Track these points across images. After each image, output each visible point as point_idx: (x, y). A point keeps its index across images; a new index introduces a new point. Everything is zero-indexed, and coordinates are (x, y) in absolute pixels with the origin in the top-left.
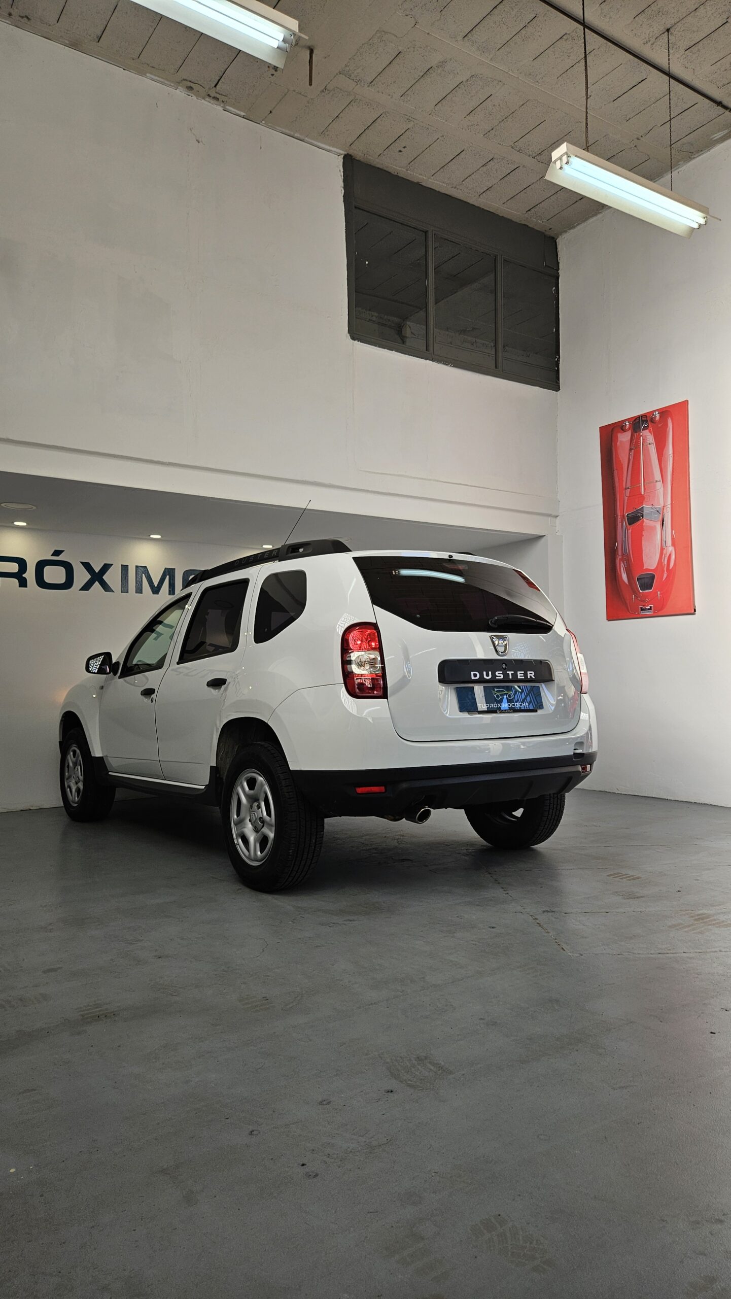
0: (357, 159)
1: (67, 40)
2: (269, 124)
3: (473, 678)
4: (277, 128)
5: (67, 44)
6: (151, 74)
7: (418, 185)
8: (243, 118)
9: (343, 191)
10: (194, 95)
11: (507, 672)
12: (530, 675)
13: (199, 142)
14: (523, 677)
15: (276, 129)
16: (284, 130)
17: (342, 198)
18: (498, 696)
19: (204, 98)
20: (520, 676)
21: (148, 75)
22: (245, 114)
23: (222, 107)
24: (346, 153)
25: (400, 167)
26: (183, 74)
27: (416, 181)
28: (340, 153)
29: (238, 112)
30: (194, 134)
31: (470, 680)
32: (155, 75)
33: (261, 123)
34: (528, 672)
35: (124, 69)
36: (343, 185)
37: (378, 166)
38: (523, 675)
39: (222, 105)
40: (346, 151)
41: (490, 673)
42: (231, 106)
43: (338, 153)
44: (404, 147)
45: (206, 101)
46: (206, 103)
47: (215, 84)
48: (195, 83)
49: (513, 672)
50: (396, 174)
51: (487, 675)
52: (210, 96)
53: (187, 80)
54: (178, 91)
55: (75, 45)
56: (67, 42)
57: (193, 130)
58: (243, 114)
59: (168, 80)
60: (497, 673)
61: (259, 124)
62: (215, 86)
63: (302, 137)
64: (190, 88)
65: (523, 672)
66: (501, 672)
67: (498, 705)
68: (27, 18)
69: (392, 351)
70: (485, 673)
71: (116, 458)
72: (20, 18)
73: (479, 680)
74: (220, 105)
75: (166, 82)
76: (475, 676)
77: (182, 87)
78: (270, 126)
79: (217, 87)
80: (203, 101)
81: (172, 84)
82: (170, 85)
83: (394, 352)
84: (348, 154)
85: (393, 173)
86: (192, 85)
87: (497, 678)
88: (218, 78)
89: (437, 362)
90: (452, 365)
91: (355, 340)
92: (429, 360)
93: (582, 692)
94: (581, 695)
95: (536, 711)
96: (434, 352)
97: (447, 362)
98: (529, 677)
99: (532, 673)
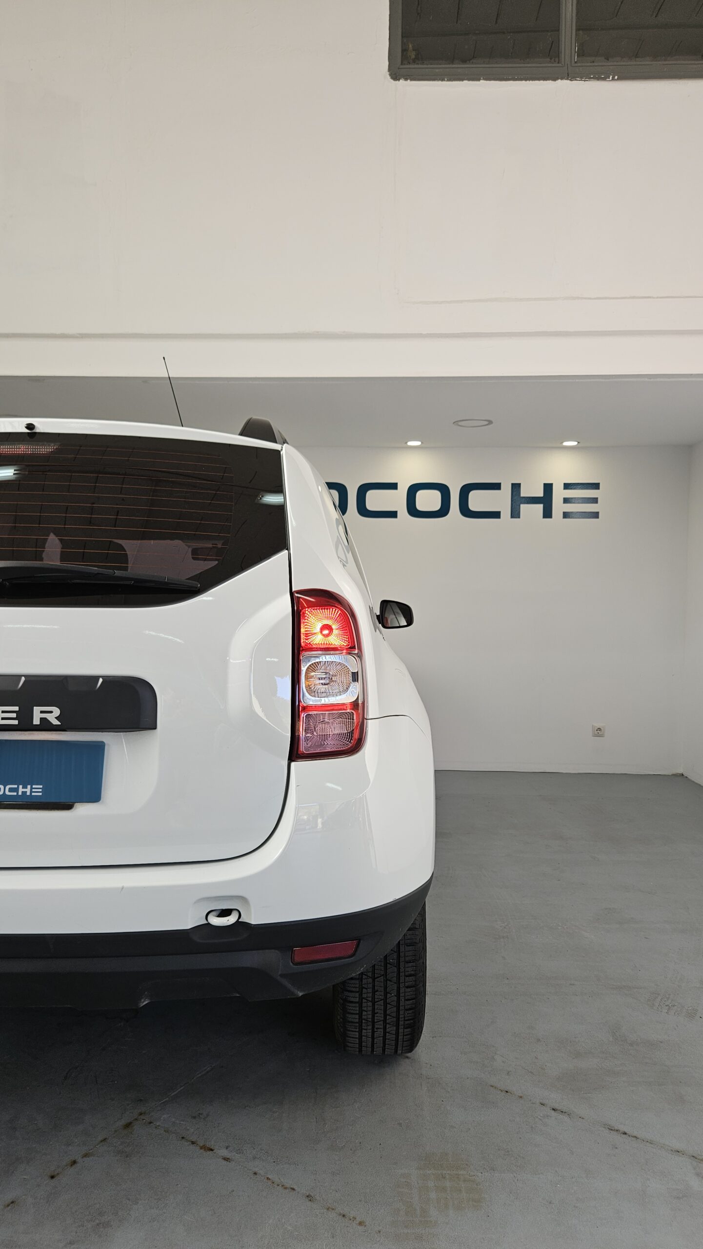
34: (37, 710)
38: (14, 715)
89: (581, 78)
90: (616, 77)
91: (399, 80)
92: (562, 79)
93: (295, 755)
94: (293, 764)
95: (68, 807)
96: (573, 62)
97: (602, 74)
98: (36, 721)
99: (51, 712)
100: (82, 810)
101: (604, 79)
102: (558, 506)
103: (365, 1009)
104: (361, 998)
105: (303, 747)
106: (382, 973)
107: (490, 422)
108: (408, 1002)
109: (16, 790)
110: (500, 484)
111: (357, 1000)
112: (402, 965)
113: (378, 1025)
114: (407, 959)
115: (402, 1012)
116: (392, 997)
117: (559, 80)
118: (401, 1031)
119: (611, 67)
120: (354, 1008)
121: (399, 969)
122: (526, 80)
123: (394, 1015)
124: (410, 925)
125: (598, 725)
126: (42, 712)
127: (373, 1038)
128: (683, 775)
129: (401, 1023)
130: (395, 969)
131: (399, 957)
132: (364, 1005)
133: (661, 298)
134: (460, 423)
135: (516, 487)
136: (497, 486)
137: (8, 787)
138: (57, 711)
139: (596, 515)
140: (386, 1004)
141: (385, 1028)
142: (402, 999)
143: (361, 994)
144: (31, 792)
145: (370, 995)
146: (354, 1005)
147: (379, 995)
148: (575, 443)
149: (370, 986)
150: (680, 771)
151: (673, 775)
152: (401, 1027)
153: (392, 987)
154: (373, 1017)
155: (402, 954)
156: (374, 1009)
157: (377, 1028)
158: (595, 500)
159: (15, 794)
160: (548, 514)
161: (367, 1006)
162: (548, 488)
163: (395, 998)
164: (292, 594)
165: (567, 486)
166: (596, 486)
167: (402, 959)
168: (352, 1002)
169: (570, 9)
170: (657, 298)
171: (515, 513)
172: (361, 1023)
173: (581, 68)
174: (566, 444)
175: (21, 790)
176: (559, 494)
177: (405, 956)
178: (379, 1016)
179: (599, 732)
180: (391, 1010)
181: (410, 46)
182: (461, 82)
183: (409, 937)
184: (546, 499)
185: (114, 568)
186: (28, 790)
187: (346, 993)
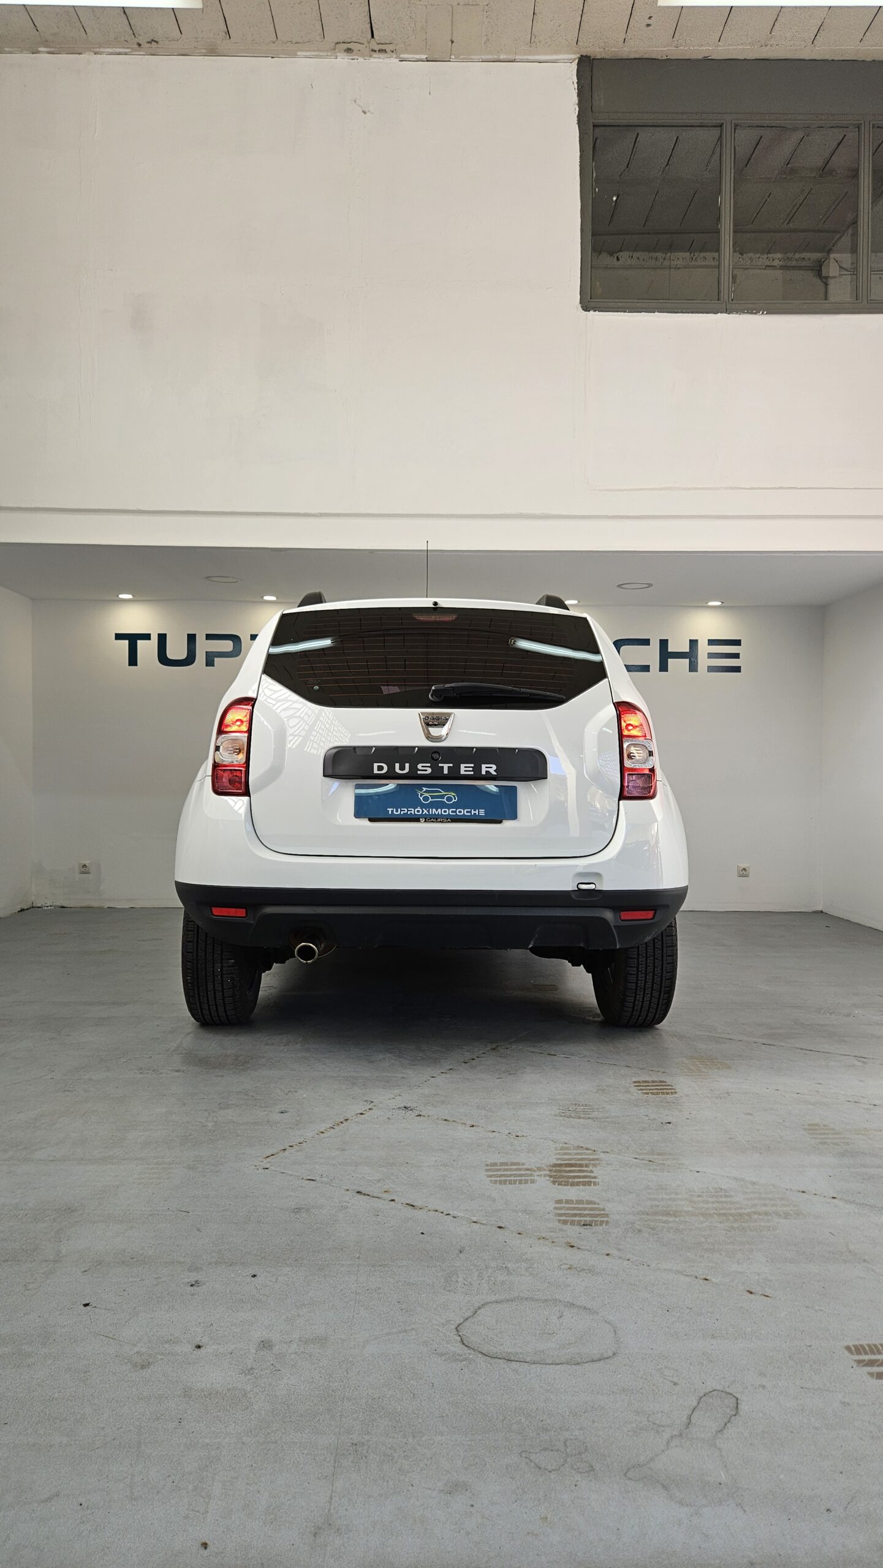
0: (598, 57)
1: (202, 49)
2: (461, 57)
3: (376, 771)
4: (473, 57)
5: (203, 53)
6: (301, 50)
7: (706, 60)
8: (427, 61)
9: (577, 109)
10: (359, 56)
11: (440, 765)
12: (488, 769)
13: (365, 113)
14: (472, 773)
15: (472, 59)
16: (483, 57)
17: (576, 119)
18: (426, 799)
19: (371, 56)
20: (465, 771)
21: (299, 53)
22: (426, 56)
23: (396, 58)
24: (579, 56)
25: (664, 47)
26: (332, 36)
27: (700, 57)
28: (571, 59)
29: (418, 57)
30: (359, 105)
31: (371, 775)
32: (307, 51)
33: (451, 60)
34: (484, 766)
35: (272, 57)
36: (577, 102)
37: (632, 56)
38: (471, 769)
39: (395, 56)
40: (578, 53)
41: (407, 765)
42: (405, 54)
43: (568, 60)
44: (650, 18)
45: (375, 58)
46: (376, 60)
47: (370, 34)
48: (350, 43)
49: (451, 765)
50: (665, 58)
51: (402, 768)
52: (375, 51)
53: (340, 43)
54: (339, 59)
55: (212, 51)
56: (204, 51)
57: (358, 102)
58: (424, 57)
59: (321, 51)
60: (420, 766)
61: (450, 61)
62: (373, 36)
63: (511, 57)
64: (349, 50)
65: (472, 765)
66: (429, 765)
67: (423, 811)
68: (155, 41)
69: (654, 313)
70: (397, 765)
71: (258, 516)
72: (149, 45)
73: (387, 775)
74: (392, 57)
75: (321, 54)
76: (380, 768)
77: (340, 52)
78: (464, 59)
79: (375, 36)
80: (372, 60)
81: (329, 54)
82: (327, 55)
83: (656, 313)
84: (582, 56)
85: (659, 57)
86: (349, 46)
87: (419, 772)
88: (369, 25)
89: (737, 313)
90: (765, 312)
91: (589, 311)
92: (721, 313)
93: (622, 797)
94: (621, 802)
95: (500, 822)
96: (730, 300)
97: (755, 309)
98: (483, 773)
99: (491, 767)
100: (507, 824)
101: (755, 313)
102: (703, 661)
103: (640, 979)
104: (638, 971)
105: (626, 794)
106: (652, 954)
107: (650, 585)
108: (667, 974)
109: (471, 812)
110: (649, 640)
111: (635, 973)
112: (664, 948)
113: (648, 991)
114: (668, 945)
115: (663, 981)
116: (658, 971)
117: (719, 314)
118: (662, 996)
119: (761, 305)
120: (633, 978)
121: (663, 952)
122: (692, 313)
123: (659, 983)
124: (669, 924)
125: (743, 866)
126: (486, 767)
127: (643, 1002)
128: (822, 912)
129: (663, 989)
130: (660, 952)
131: (662, 944)
132: (640, 976)
133: (805, 489)
134: (623, 586)
135: (664, 643)
136: (646, 642)
137: (466, 810)
138: (494, 767)
139: (737, 669)
140: (654, 975)
141: (652, 994)
142: (664, 972)
143: (638, 968)
144: (479, 813)
145: (644, 969)
146: (633, 976)
147: (650, 969)
148: (718, 603)
149: (644, 962)
150: (820, 908)
151: (813, 912)
152: (662, 993)
153: (658, 963)
154: (645, 985)
155: (664, 942)
156: (646, 980)
157: (647, 994)
158: (736, 656)
159: (469, 814)
160: (693, 668)
161: (641, 976)
162: (693, 643)
163: (660, 971)
164: (614, 704)
165: (711, 642)
166: (737, 643)
167: (665, 945)
168: (631, 974)
169: (728, 258)
170: (801, 489)
171: (664, 667)
172: (636, 990)
173: (737, 305)
174: (711, 604)
175: (473, 812)
176: (704, 649)
177: (666, 943)
178: (649, 984)
179: (744, 873)
180: (657, 979)
181: (598, 283)
182: (640, 314)
183: (668, 931)
184: (691, 654)
185: (520, 688)
186: (477, 812)
187: (628, 969)
